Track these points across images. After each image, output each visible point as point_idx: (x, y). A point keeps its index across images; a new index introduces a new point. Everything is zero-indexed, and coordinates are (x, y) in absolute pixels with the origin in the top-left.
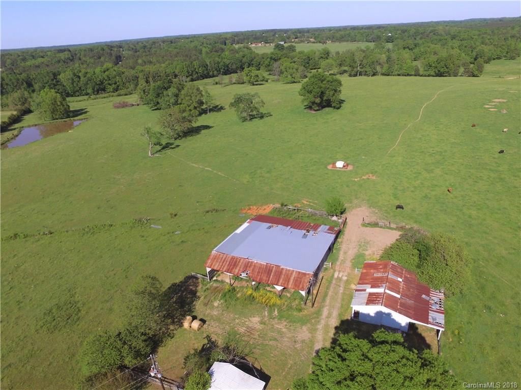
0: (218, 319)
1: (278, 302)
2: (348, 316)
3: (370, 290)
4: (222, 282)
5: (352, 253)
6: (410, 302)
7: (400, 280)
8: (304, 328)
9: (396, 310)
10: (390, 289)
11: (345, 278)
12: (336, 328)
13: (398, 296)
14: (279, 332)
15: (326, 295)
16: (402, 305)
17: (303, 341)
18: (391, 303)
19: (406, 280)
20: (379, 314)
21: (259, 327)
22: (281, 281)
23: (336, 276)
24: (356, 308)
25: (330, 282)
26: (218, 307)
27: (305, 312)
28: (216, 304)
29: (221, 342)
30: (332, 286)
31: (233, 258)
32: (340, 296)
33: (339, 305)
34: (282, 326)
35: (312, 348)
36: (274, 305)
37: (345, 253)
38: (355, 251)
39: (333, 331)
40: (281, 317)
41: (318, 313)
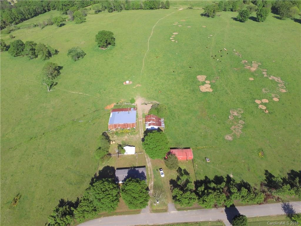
0: (118, 140)
1: (129, 131)
2: (145, 130)
3: (149, 123)
4: (113, 131)
5: (141, 114)
6: (157, 123)
7: (154, 118)
8: (137, 135)
9: (155, 125)
10: (153, 121)
11: (142, 121)
12: (144, 133)
13: (155, 122)
14: (133, 137)
15: (139, 126)
16: (156, 124)
17: (138, 138)
18: (154, 124)
19: (156, 118)
20: (151, 128)
21: (128, 138)
22: (129, 127)
23: (139, 121)
24: (147, 127)
25: (139, 123)
26: (116, 137)
27: (136, 132)
28: (115, 136)
29: (121, 144)
30: (140, 124)
31: (115, 125)
32: (142, 126)
33: (142, 128)
34: (132, 136)
35: (140, 138)
36: (129, 132)
37: (140, 114)
38: (142, 113)
39: (143, 134)
40: (131, 134)
41: (139, 131)
